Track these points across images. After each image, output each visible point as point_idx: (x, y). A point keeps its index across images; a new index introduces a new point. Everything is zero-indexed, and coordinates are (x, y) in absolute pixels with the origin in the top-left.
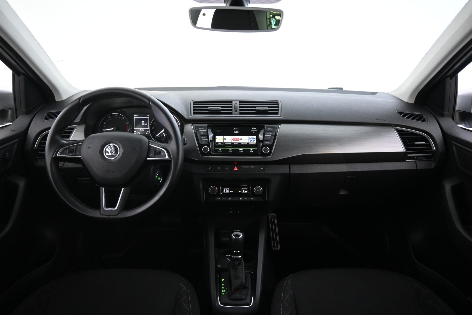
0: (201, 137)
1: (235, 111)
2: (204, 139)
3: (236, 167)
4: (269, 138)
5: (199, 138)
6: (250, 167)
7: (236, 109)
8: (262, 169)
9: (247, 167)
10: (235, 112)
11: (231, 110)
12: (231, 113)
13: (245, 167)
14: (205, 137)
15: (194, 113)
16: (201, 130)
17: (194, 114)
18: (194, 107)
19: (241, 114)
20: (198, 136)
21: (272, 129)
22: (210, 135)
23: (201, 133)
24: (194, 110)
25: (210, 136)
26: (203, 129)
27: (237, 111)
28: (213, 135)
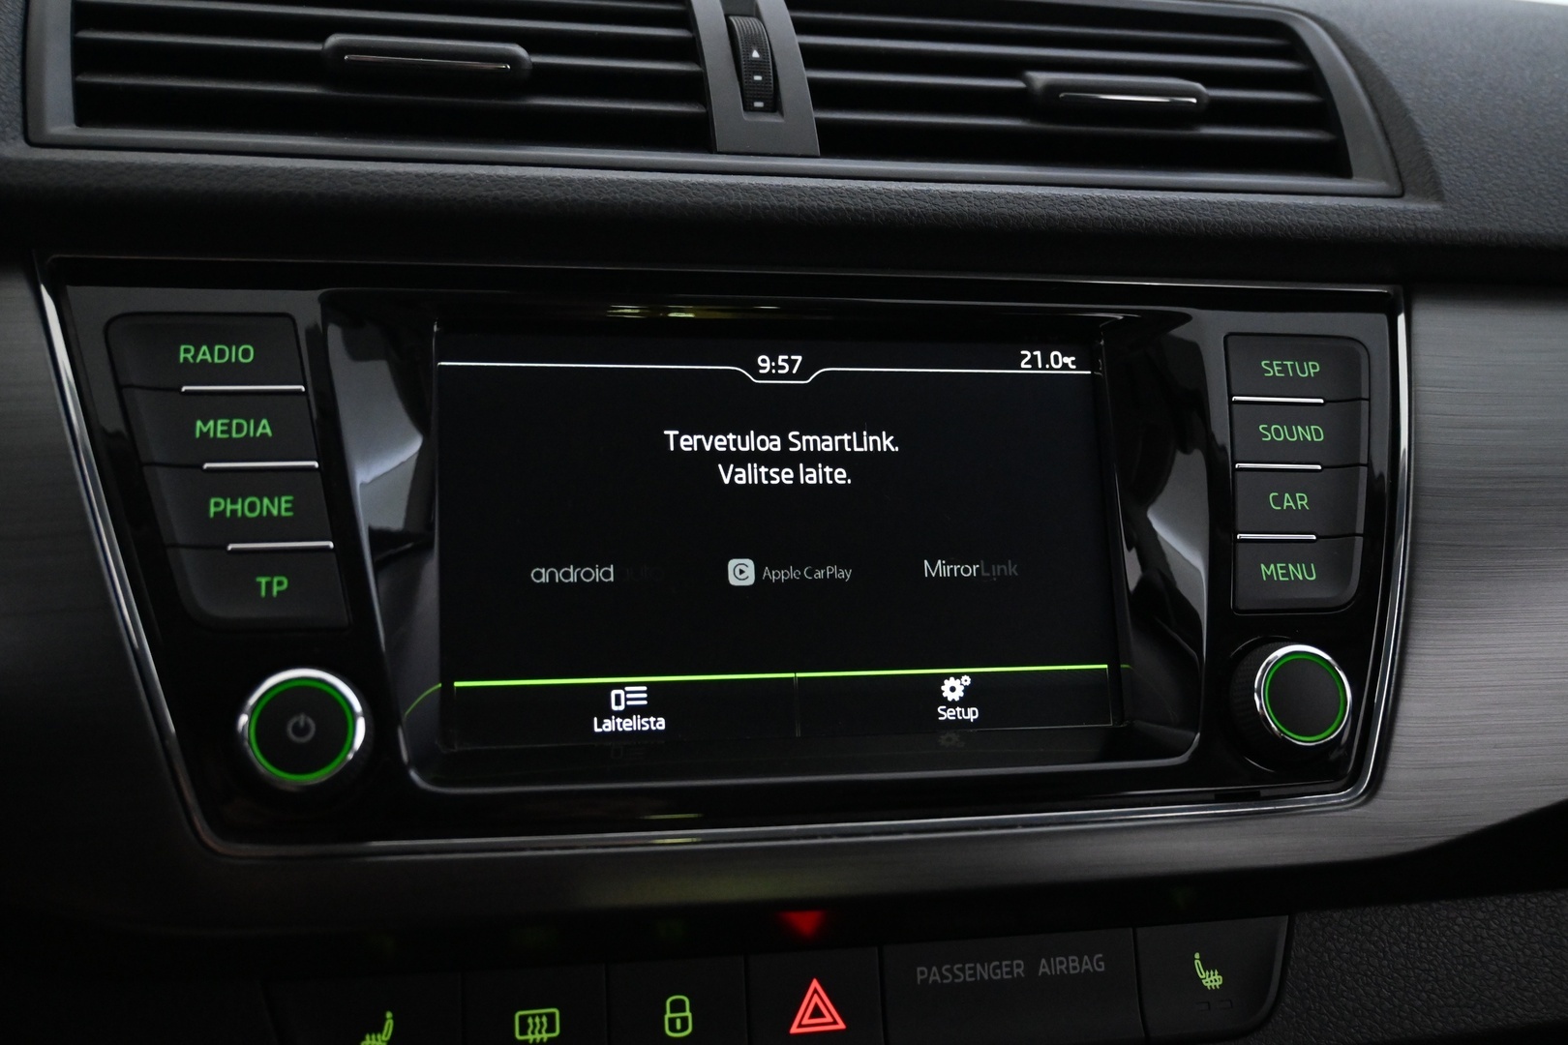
0: (217, 505)
1: (748, 107)
2: (269, 527)
3: (816, 994)
4: (1302, 502)
5: (176, 525)
6: (1032, 968)
7: (757, 67)
8: (1212, 980)
9: (984, 972)
10: (747, 117)
11: (694, 87)
12: (697, 135)
13: (966, 973)
14: (280, 507)
15: (91, 107)
17: (82, 118)
18: (82, 16)
19: (835, 141)
20: (165, 486)
21: (1312, 368)
22: (376, 448)
23: (215, 428)
24: (84, 57)
25: (365, 474)
26: (242, 354)
27: (774, 105)
28: (415, 445)
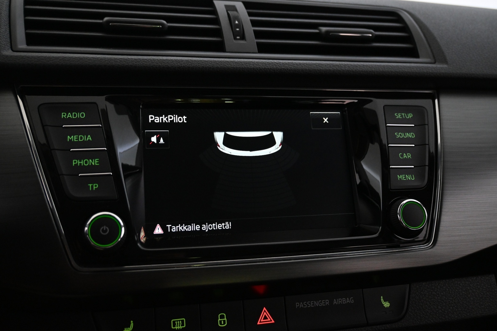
0: (75, 162)
1: (235, 38)
2: (92, 169)
3: (265, 312)
4: (409, 156)
5: (63, 167)
6: (331, 302)
7: (237, 26)
8: (387, 305)
9: (317, 304)
10: (235, 41)
11: (218, 33)
12: (220, 47)
13: (311, 304)
14: (95, 162)
15: (31, 40)
16: (70, 121)
17: (28, 44)
18: (27, 12)
19: (262, 49)
20: (59, 156)
21: (410, 116)
23: (74, 138)
24: (28, 25)
26: (81, 115)
27: (243, 38)
28: (138, 141)
